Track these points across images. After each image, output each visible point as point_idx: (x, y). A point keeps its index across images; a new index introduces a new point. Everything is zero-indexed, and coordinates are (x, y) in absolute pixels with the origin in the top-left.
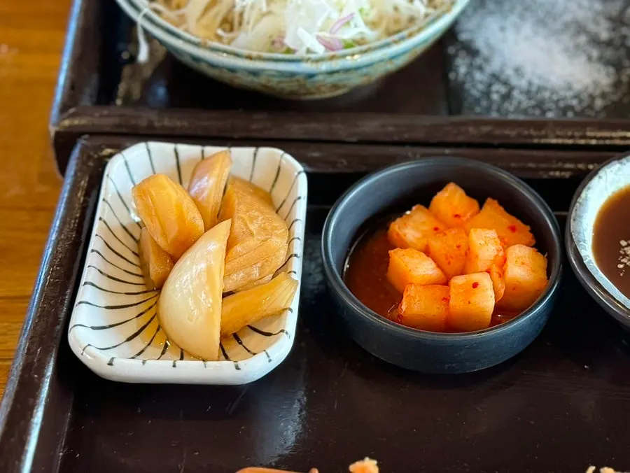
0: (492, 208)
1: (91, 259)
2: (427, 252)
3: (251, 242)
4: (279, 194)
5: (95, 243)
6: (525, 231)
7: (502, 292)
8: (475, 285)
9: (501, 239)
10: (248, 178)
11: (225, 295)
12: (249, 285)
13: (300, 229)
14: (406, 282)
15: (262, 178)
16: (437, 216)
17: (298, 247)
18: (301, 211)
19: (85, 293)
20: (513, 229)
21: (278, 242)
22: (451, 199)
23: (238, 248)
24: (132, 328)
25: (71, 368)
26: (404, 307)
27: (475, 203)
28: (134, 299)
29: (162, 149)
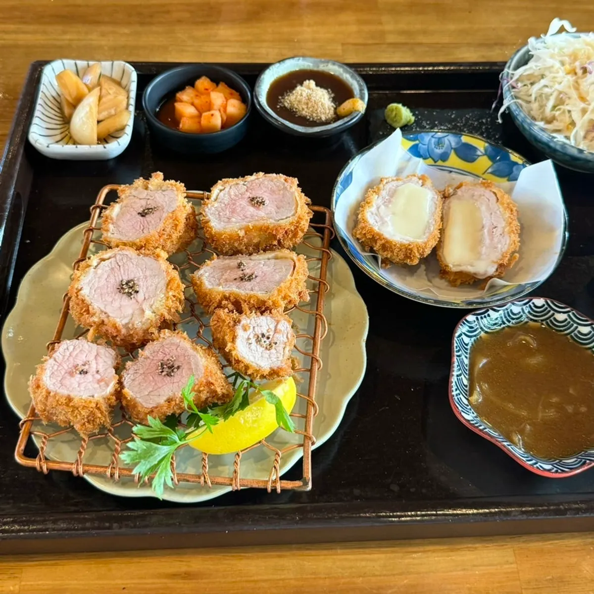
0: (222, 86)
1: (38, 107)
2: (193, 104)
3: (110, 97)
4: (124, 82)
5: (39, 101)
6: (236, 94)
7: (225, 118)
8: (212, 115)
9: (226, 98)
10: (109, 76)
11: (99, 122)
12: (110, 116)
13: (133, 94)
14: (181, 116)
15: (116, 75)
16: (197, 91)
17: (132, 102)
18: (134, 87)
19: (35, 120)
20: (231, 94)
21: (122, 97)
22: (203, 83)
23: (104, 100)
24: (58, 138)
25: (30, 151)
26: (181, 126)
27: (215, 85)
28: (58, 127)
29: (69, 63)
